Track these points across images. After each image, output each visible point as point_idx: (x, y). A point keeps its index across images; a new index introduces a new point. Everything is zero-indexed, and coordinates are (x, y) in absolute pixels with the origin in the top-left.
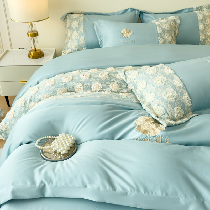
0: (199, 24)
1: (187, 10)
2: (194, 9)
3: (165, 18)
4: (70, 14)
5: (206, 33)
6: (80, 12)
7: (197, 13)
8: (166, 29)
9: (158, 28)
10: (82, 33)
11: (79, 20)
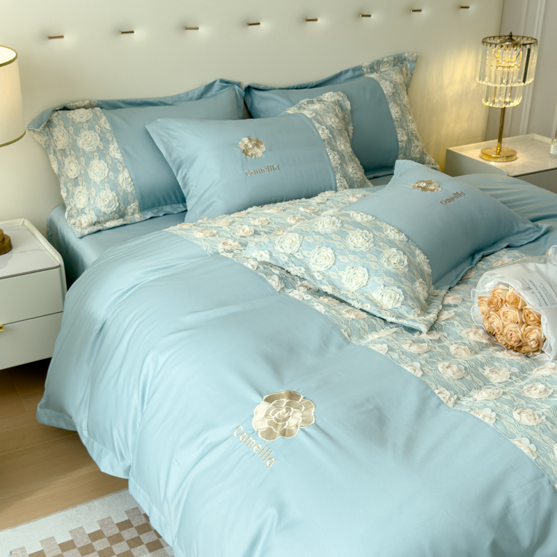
0: (390, 106)
1: (350, 74)
2: (365, 70)
3: (315, 100)
4: (61, 112)
5: (408, 126)
6: (86, 103)
7: (378, 79)
8: (334, 126)
9: (317, 125)
10: (119, 161)
11: (97, 127)
